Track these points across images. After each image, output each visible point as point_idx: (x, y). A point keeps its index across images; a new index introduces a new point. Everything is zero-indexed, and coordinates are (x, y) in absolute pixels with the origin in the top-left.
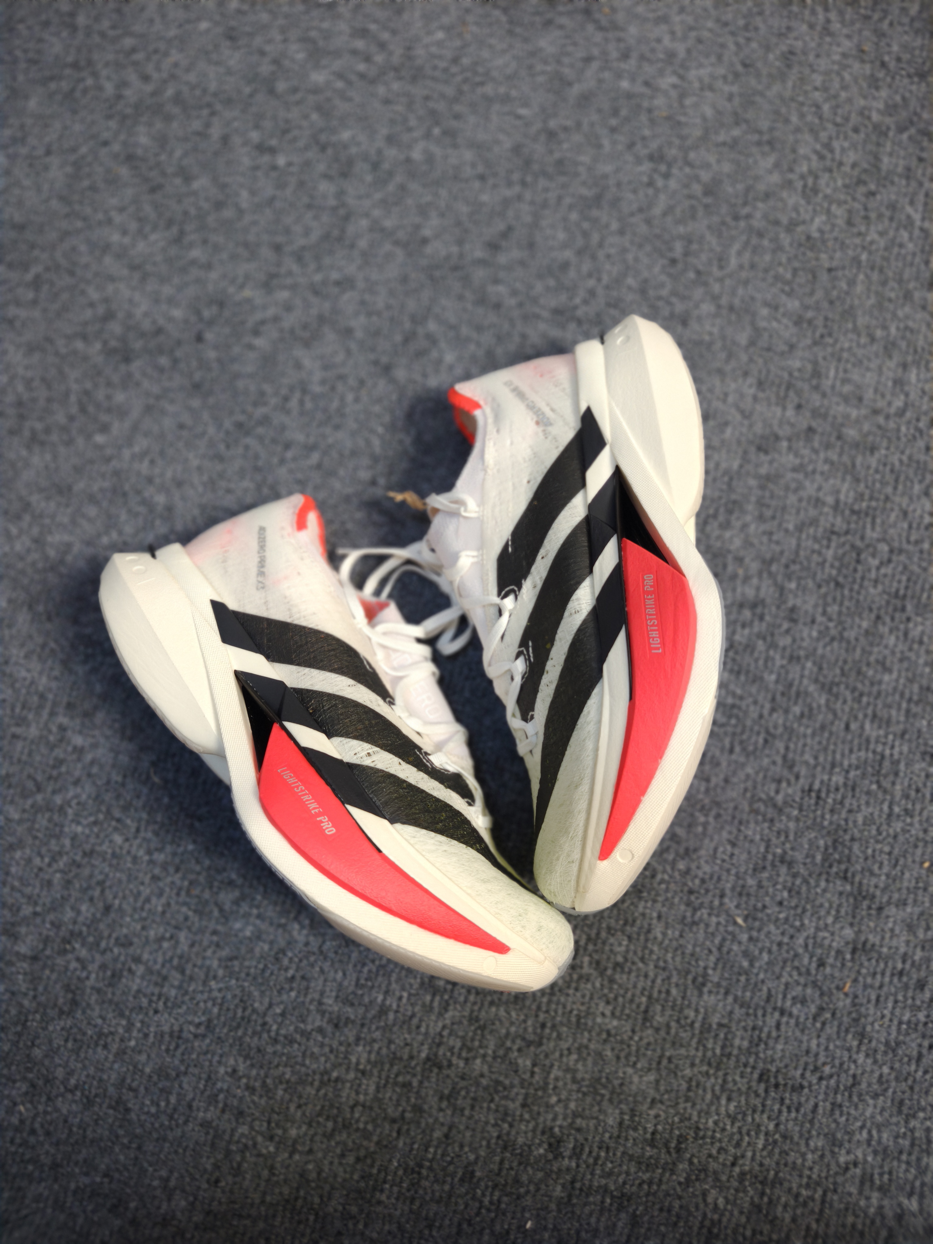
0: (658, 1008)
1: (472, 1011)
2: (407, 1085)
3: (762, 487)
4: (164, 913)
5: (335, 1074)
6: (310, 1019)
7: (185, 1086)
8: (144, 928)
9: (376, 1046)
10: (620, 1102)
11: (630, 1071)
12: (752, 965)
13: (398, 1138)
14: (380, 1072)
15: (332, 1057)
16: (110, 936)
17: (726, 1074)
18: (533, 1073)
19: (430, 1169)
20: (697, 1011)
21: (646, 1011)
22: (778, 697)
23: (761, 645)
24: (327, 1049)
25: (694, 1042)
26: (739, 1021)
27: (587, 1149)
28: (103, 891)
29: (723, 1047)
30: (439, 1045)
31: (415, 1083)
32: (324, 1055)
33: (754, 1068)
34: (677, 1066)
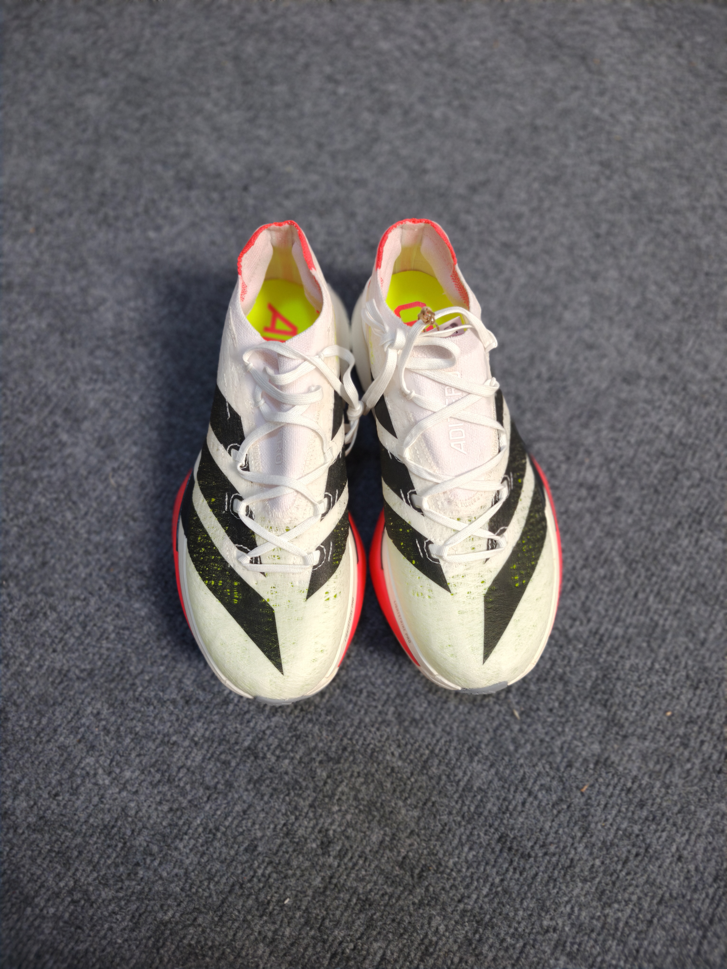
1: (294, 722)
3: (619, 407)
4: (85, 579)
6: (168, 691)
7: (57, 714)
9: (213, 726)
10: (386, 825)
14: (209, 747)
16: (39, 584)
17: (474, 828)
19: (224, 834)
26: (495, 790)
27: (350, 855)
28: (44, 551)
29: (477, 807)
31: (233, 764)
34: (437, 811)
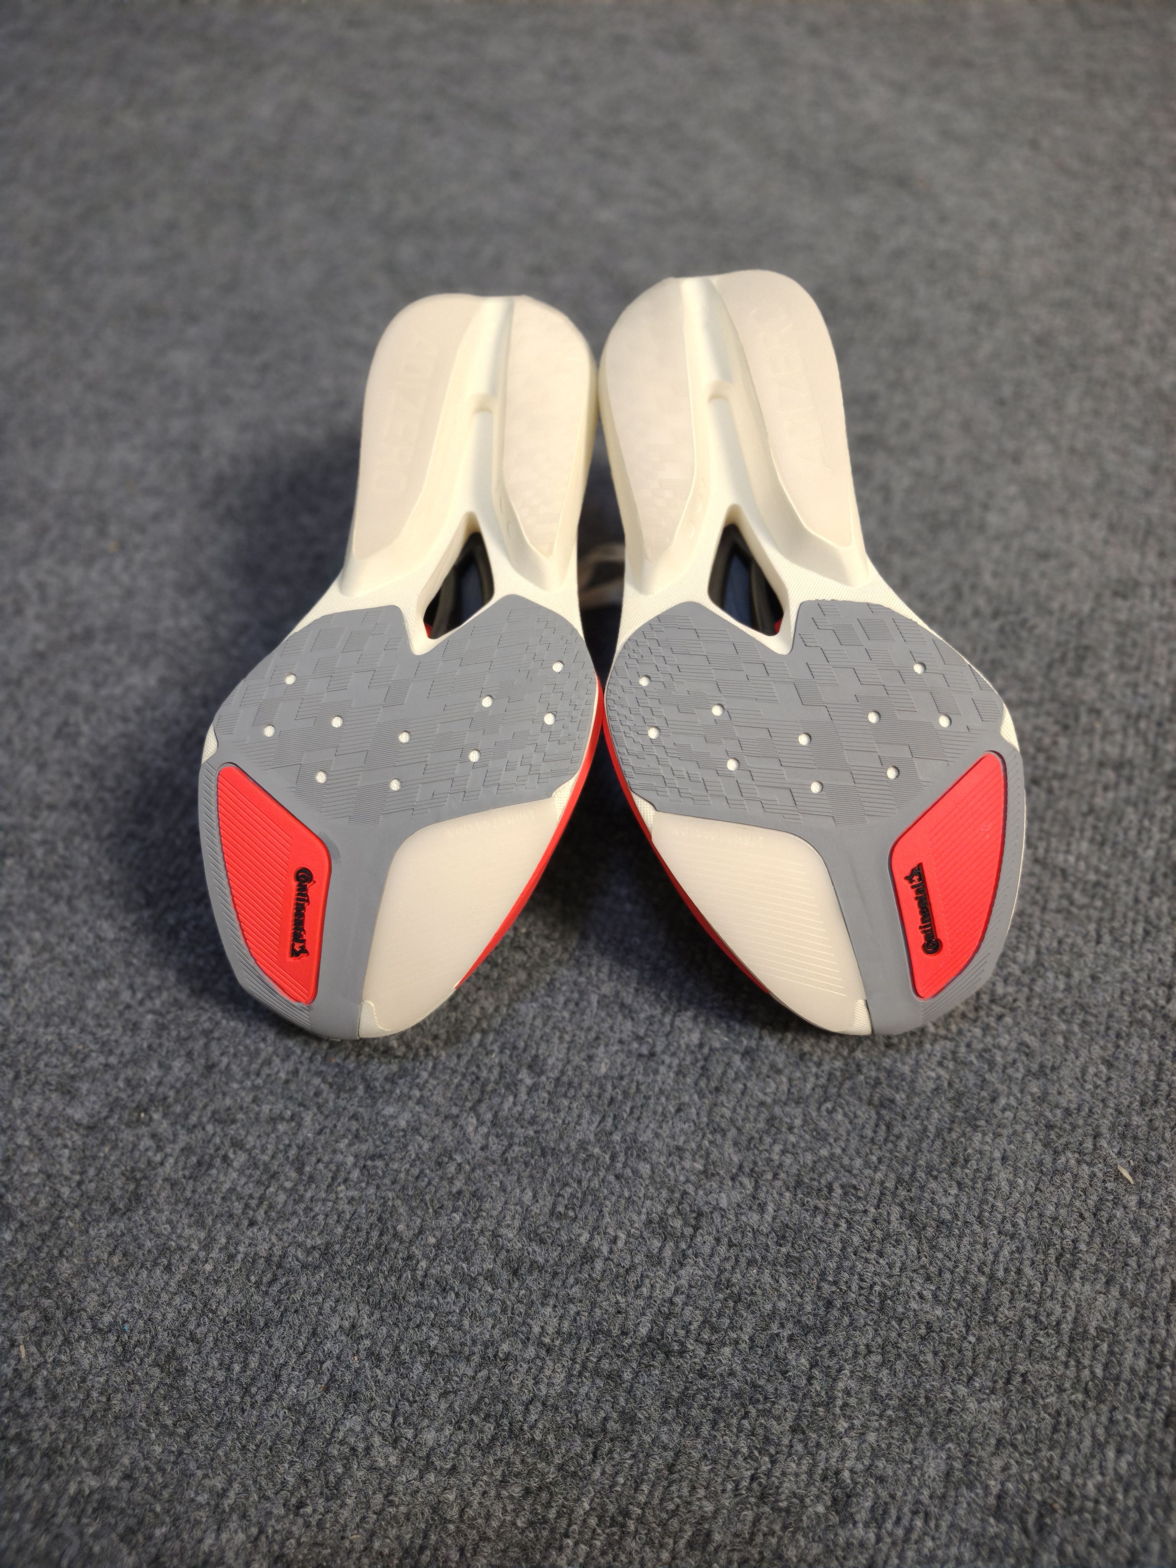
0: (1005, 1294)
2: (614, 1377)
5: (505, 1347)
8: (254, 1100)
11: (962, 1390)
12: (1145, 1241)
13: (593, 1461)
15: (504, 1319)
18: (810, 1378)
20: (1064, 1305)
21: (986, 1299)
22: (1160, 880)
23: (1131, 815)
24: (496, 1308)
25: (1062, 1354)
30: (668, 1317)
32: (494, 1315)
33: (1156, 1403)
